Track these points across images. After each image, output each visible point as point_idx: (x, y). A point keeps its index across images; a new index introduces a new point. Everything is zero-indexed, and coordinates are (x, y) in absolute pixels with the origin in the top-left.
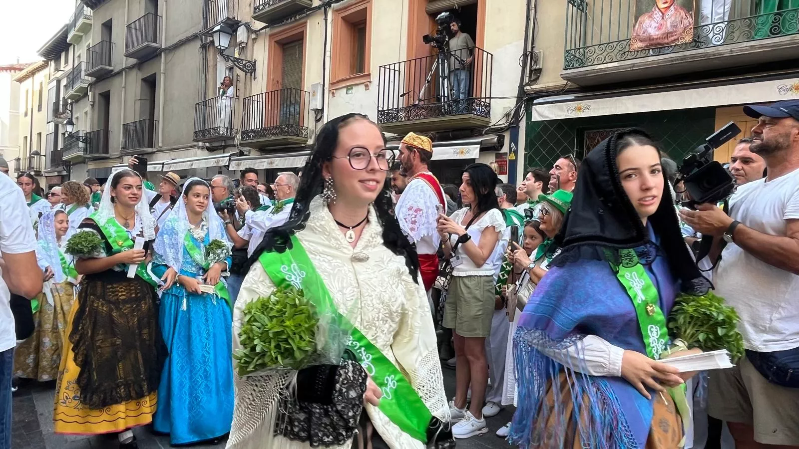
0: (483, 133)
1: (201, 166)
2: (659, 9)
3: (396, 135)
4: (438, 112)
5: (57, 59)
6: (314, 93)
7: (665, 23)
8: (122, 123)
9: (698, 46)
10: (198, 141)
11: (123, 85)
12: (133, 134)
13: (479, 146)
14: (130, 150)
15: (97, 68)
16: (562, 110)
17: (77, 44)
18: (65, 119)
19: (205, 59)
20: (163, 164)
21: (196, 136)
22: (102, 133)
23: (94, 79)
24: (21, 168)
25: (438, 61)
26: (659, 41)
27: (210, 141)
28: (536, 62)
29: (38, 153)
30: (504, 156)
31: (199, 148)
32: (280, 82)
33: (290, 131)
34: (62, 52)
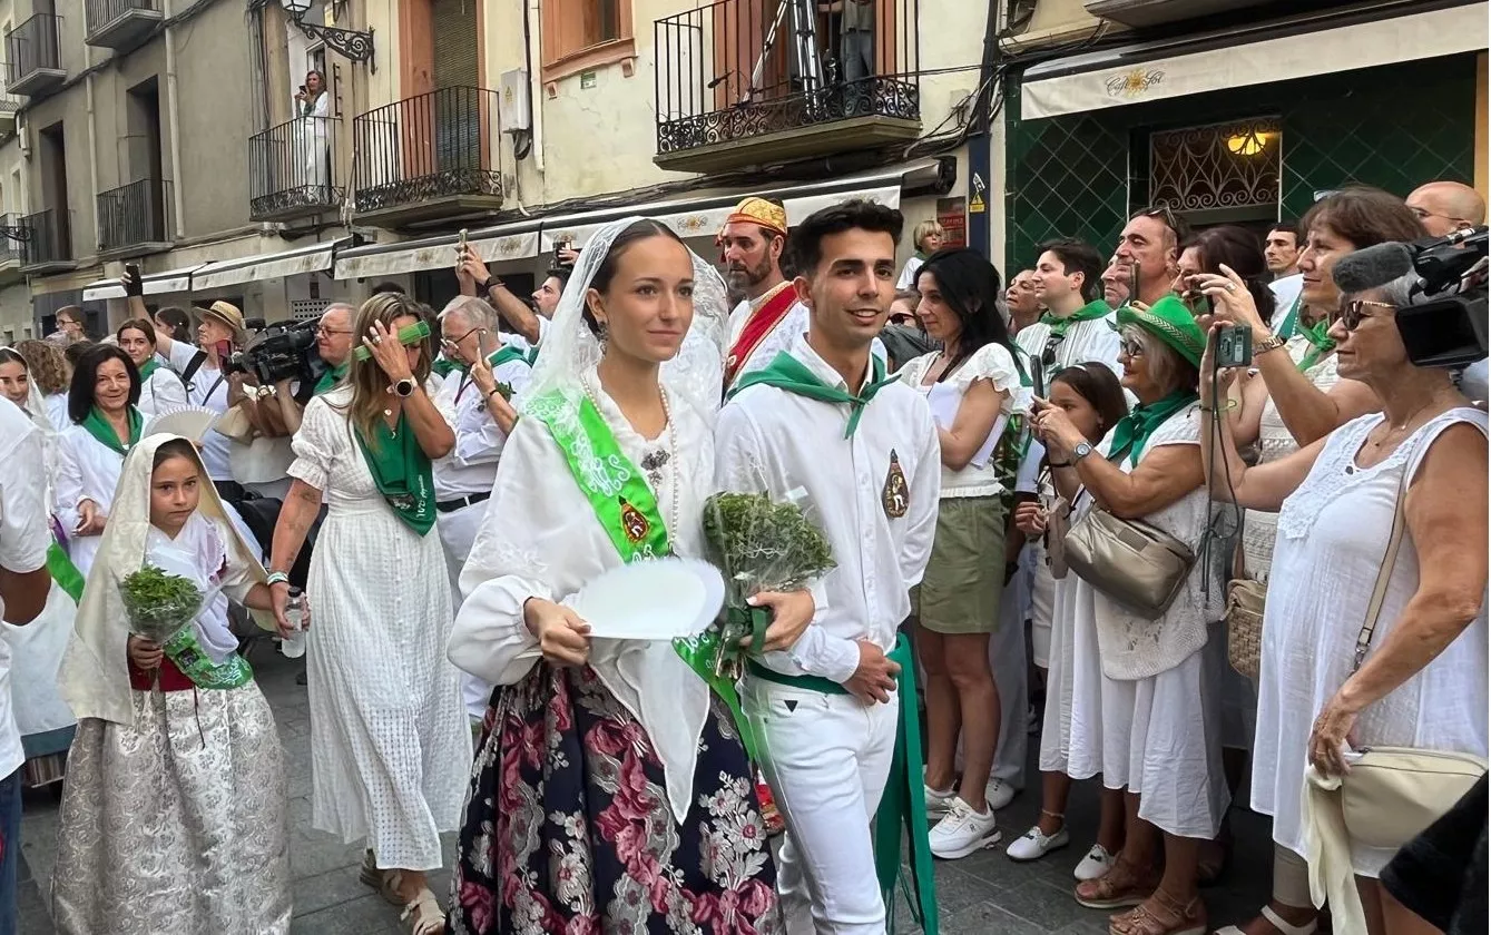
0: (905, 155)
1: (273, 275)
3: (701, 175)
4: (795, 113)
6: (509, 94)
8: (95, 193)
10: (266, 219)
11: (89, 108)
12: (121, 214)
13: (898, 188)
14: (116, 251)
15: (30, 76)
19: (261, 37)
20: (190, 275)
21: (257, 209)
22: (54, 217)
23: (27, 99)
27: (288, 217)
30: (957, 205)
31: (263, 234)
32: (429, 75)
33: (463, 183)
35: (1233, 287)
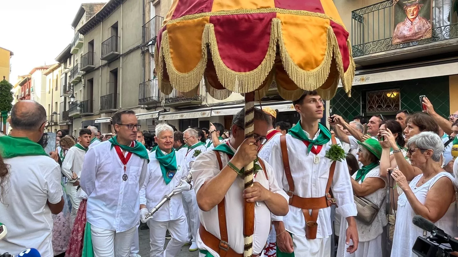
1: (143, 118)
2: (409, 19)
5: (65, 62)
7: (413, 27)
8: (100, 96)
9: (435, 40)
10: (142, 104)
11: (100, 75)
12: (106, 102)
14: (104, 111)
15: (86, 67)
17: (76, 54)
18: (70, 94)
19: (144, 59)
21: (140, 102)
22: (89, 101)
23: (85, 72)
26: (410, 38)
27: (148, 104)
29: (55, 113)
31: (141, 108)
33: (192, 98)
34: (68, 58)
35: (389, 135)
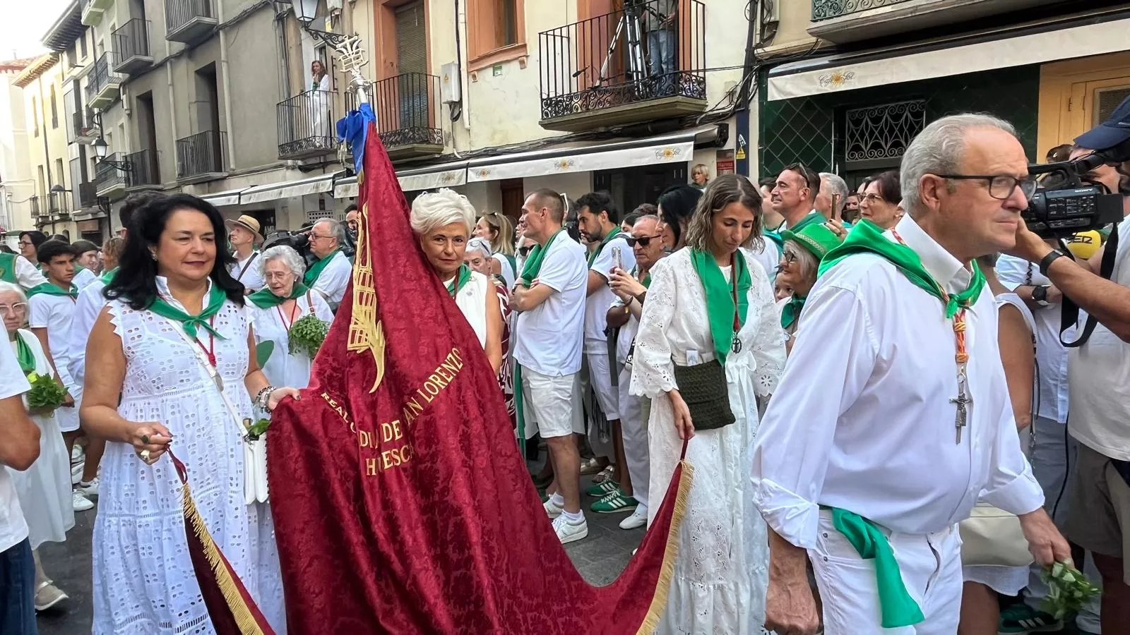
0: (697, 122)
1: (295, 194)
3: (570, 133)
4: (629, 95)
5: (71, 49)
6: (446, 78)
8: (175, 139)
10: (288, 158)
11: (170, 83)
12: (192, 154)
13: (692, 143)
14: (189, 178)
15: (129, 60)
16: (811, 81)
17: (97, 26)
18: (94, 135)
19: (284, 37)
20: (239, 193)
21: (283, 152)
22: (147, 154)
23: (127, 76)
24: (40, 211)
25: (625, 18)
27: (303, 157)
28: (769, 11)
29: (60, 189)
30: (729, 154)
31: (288, 168)
32: (395, 65)
33: (417, 136)
34: (76, 39)
